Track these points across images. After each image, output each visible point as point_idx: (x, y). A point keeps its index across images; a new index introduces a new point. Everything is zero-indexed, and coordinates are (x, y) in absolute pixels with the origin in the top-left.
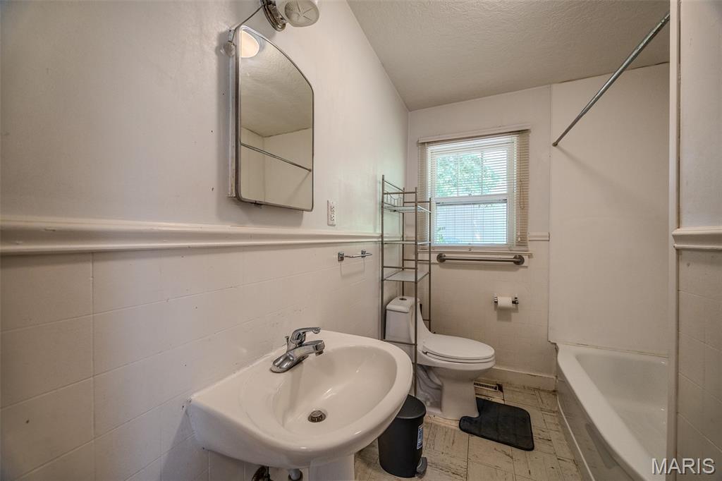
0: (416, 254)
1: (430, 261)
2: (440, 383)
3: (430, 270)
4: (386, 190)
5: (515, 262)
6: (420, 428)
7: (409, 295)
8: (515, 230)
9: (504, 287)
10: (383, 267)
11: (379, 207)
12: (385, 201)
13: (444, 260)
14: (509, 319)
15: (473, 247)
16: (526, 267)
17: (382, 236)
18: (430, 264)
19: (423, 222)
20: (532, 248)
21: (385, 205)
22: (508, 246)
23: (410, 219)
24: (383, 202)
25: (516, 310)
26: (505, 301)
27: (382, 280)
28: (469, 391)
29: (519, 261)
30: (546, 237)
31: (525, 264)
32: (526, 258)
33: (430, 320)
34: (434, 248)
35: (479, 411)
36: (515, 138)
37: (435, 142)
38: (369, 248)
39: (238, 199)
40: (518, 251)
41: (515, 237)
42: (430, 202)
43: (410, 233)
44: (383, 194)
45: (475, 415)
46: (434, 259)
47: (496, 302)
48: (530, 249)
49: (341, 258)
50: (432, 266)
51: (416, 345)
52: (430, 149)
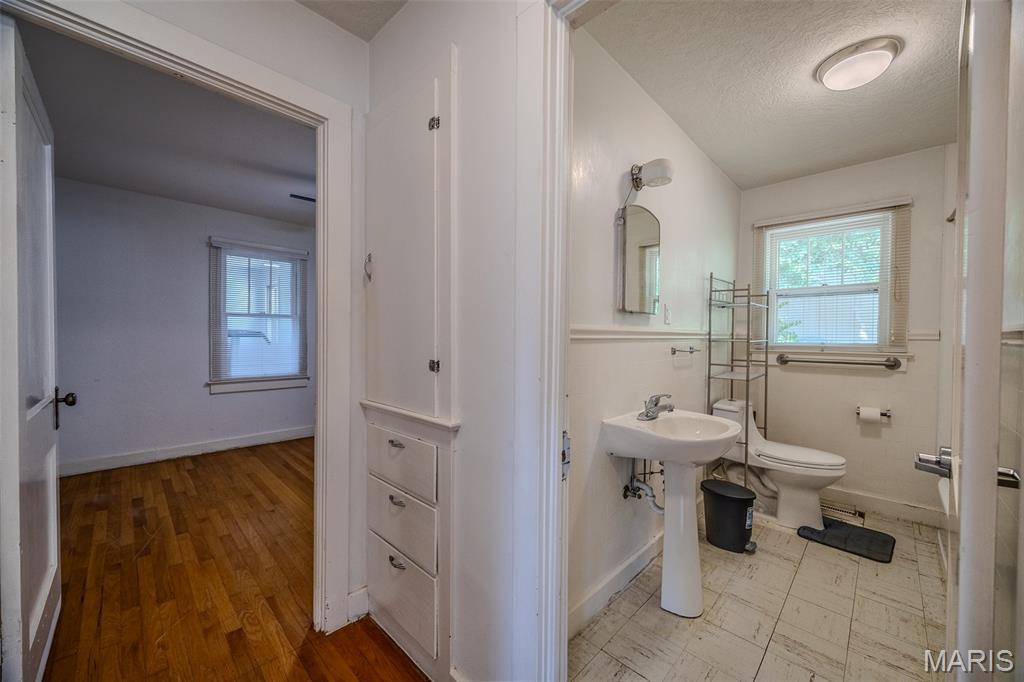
0: (749, 354)
1: (766, 361)
2: (776, 489)
3: (766, 372)
4: (715, 287)
5: (887, 366)
6: (750, 510)
7: (740, 398)
8: (888, 327)
9: (871, 396)
10: (710, 364)
11: (706, 304)
12: (713, 298)
13: (786, 362)
14: (878, 435)
15: (826, 347)
16: (905, 373)
17: (710, 334)
18: (766, 366)
19: (758, 317)
20: (912, 349)
21: (713, 303)
22: (879, 347)
23: (742, 314)
24: (710, 299)
25: (888, 425)
26: (871, 412)
27: (709, 378)
28: (812, 500)
29: (893, 365)
30: (935, 335)
31: (901, 369)
32: (903, 362)
33: (765, 429)
34: (772, 348)
35: (825, 526)
36: (889, 214)
37: (776, 225)
38: (696, 344)
39: (623, 310)
40: (893, 353)
41: (888, 337)
42: (768, 296)
43: (741, 331)
44: (711, 291)
45: (821, 528)
46: (773, 359)
47: (858, 414)
48: (909, 350)
49: (674, 352)
50: (769, 369)
51: (746, 443)
52: (769, 233)
